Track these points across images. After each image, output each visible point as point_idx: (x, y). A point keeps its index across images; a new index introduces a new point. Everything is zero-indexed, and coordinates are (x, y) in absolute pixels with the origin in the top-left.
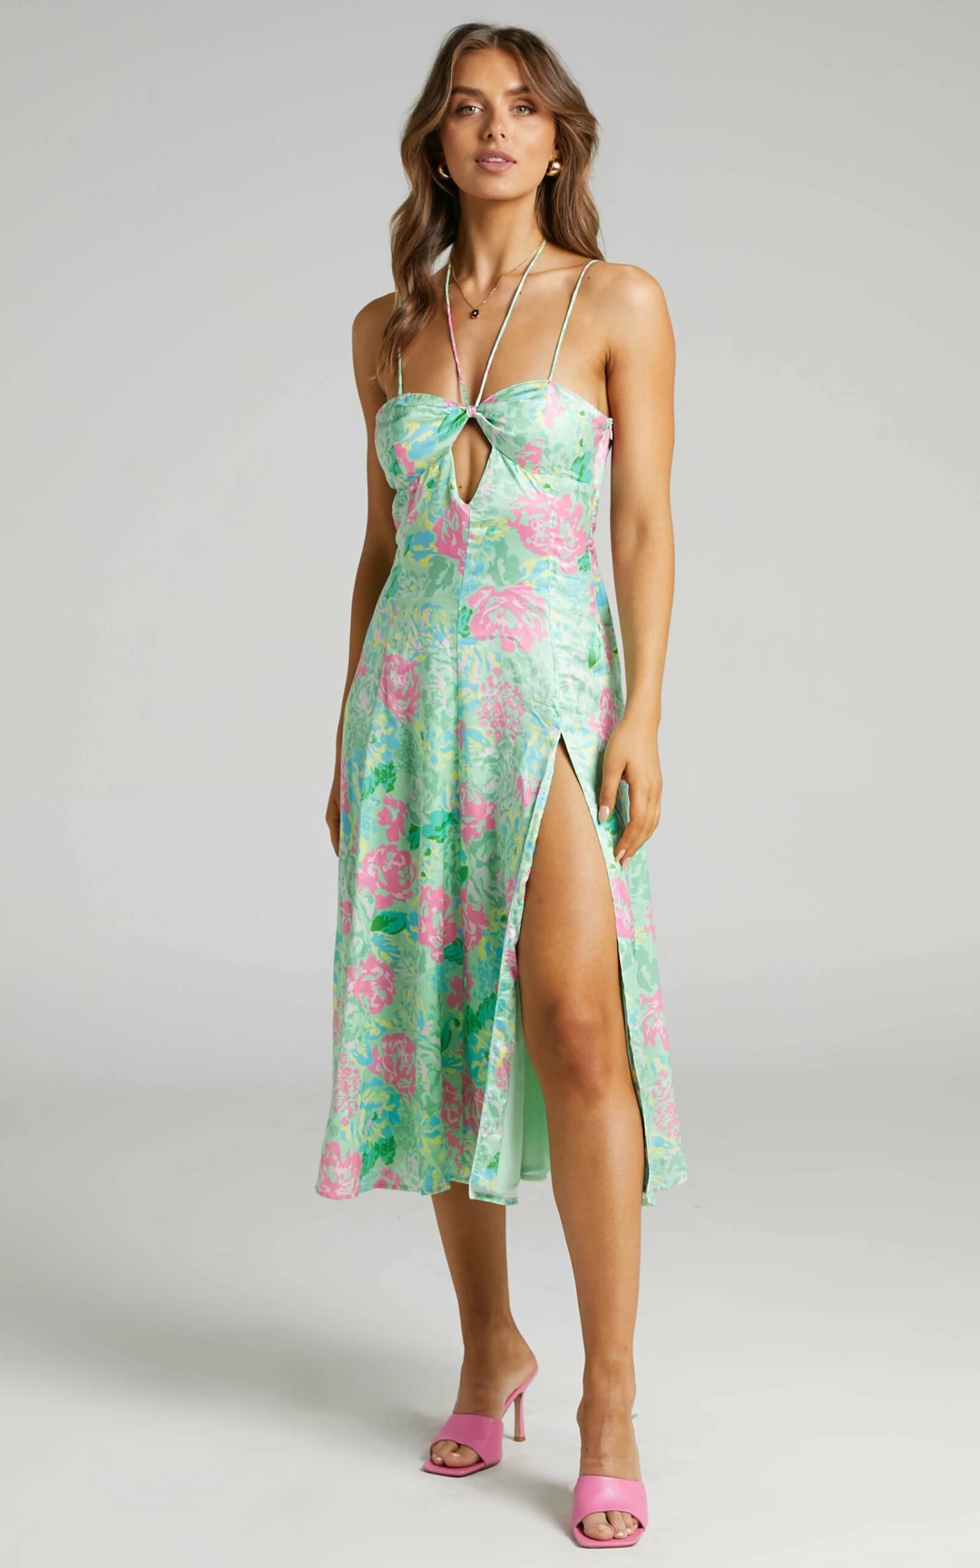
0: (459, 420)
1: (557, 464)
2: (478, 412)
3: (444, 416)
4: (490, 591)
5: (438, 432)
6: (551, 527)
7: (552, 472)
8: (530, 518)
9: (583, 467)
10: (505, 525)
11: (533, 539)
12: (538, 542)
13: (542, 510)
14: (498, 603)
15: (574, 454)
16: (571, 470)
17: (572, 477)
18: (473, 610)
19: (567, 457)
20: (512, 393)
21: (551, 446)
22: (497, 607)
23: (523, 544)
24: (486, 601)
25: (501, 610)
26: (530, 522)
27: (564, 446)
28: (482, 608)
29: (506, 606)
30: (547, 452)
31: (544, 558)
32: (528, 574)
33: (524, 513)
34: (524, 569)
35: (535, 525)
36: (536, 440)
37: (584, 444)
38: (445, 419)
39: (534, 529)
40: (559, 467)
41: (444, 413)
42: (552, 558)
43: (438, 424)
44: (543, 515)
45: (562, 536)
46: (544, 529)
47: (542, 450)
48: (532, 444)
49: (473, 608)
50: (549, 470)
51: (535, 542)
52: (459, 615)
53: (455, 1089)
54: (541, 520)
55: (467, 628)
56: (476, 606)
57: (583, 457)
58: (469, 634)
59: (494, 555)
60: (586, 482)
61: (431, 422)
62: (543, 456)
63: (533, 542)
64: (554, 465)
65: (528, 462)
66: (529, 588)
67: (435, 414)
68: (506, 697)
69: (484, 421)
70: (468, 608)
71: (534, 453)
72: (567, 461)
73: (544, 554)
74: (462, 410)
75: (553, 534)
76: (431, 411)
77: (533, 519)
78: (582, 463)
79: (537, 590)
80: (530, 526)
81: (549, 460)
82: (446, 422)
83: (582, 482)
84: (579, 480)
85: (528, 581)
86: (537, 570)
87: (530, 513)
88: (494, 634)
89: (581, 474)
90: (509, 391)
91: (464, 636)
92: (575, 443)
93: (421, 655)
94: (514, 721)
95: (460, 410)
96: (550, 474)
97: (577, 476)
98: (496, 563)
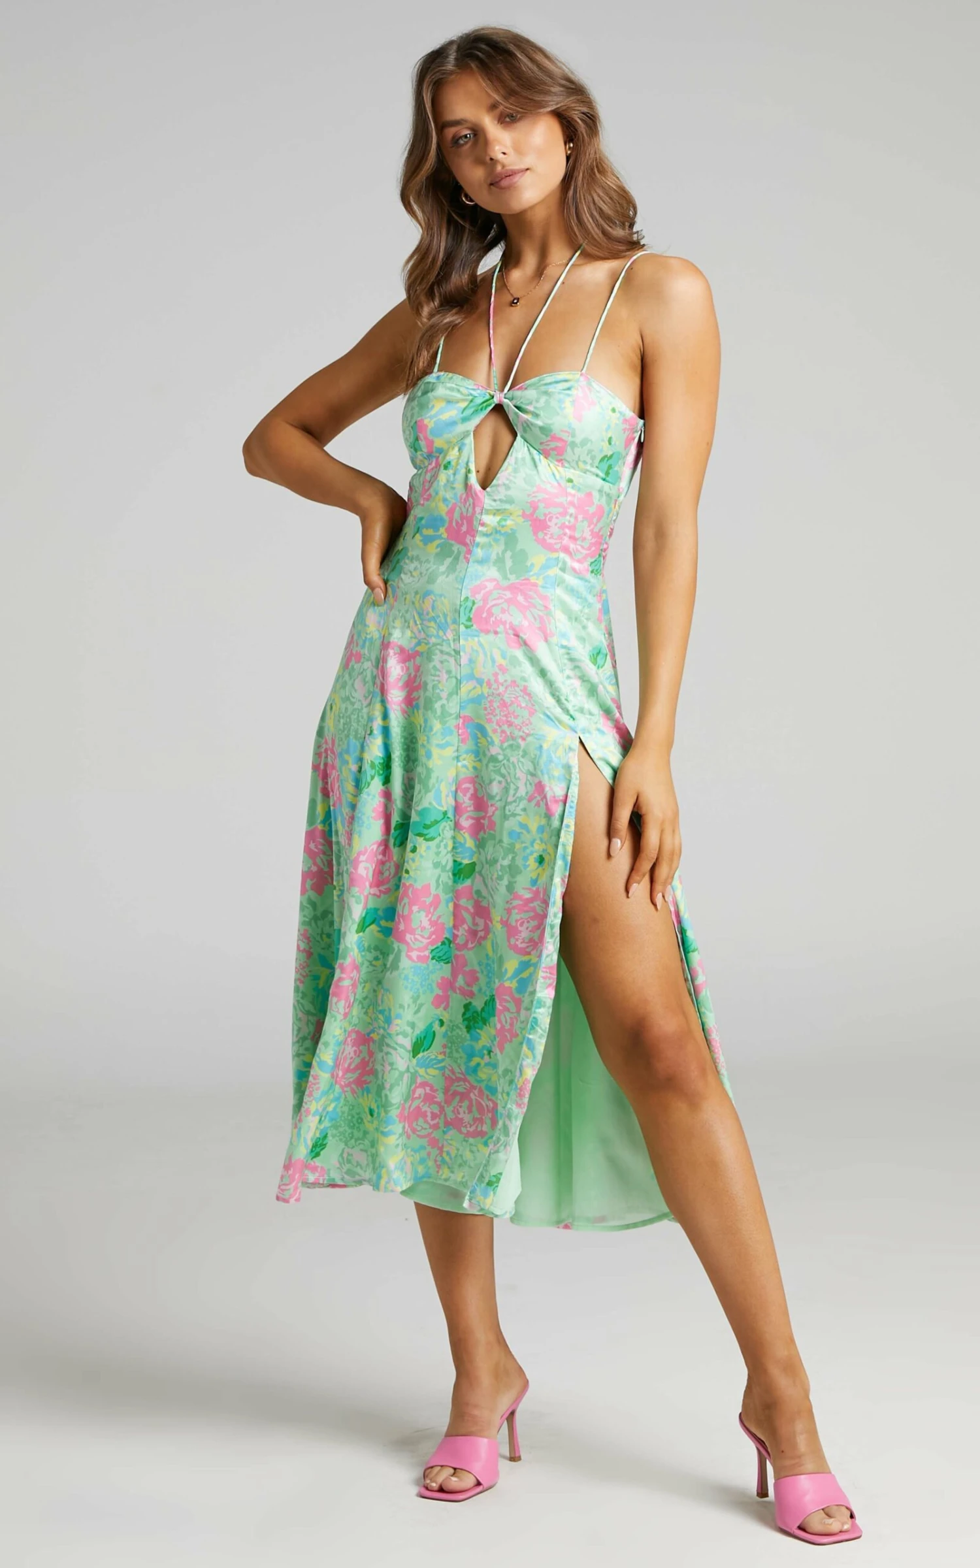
0: (485, 404)
1: (582, 459)
2: (505, 398)
3: (471, 398)
4: (494, 583)
5: (462, 413)
6: (567, 523)
7: (576, 467)
8: (547, 511)
9: (610, 467)
10: (518, 516)
11: (546, 534)
12: (550, 538)
13: (561, 505)
14: (502, 598)
15: (601, 451)
16: (597, 467)
17: (597, 475)
18: (476, 601)
19: (593, 453)
20: (542, 382)
21: (578, 440)
22: (500, 601)
23: (534, 538)
24: (490, 593)
25: (505, 606)
26: (545, 515)
27: (592, 442)
28: (485, 600)
29: (510, 601)
30: (573, 444)
31: (555, 555)
32: (536, 570)
33: (541, 505)
34: (532, 565)
35: (550, 520)
36: (562, 431)
37: (613, 443)
38: (471, 401)
39: (549, 523)
40: (585, 462)
41: (471, 395)
42: (562, 555)
43: (463, 405)
44: (560, 510)
45: (577, 535)
46: (559, 525)
47: (568, 442)
48: (558, 436)
49: (476, 599)
50: (574, 464)
51: (547, 538)
52: (461, 606)
53: (437, 1090)
54: (558, 515)
55: (469, 619)
56: (479, 597)
57: (611, 456)
58: (472, 626)
59: (503, 547)
60: (612, 483)
61: (457, 402)
62: (569, 449)
63: (546, 537)
64: (579, 459)
65: (553, 453)
66: (535, 585)
67: (462, 394)
68: (514, 696)
69: (511, 407)
70: (471, 599)
71: (559, 444)
72: (593, 458)
73: (555, 550)
74: (490, 394)
75: (567, 531)
76: (459, 391)
77: (550, 513)
78: (610, 462)
79: (543, 587)
80: (545, 519)
81: (574, 454)
82: (472, 404)
83: (607, 481)
84: (604, 480)
85: (535, 577)
86: (545, 567)
87: (547, 507)
88: (498, 630)
89: (607, 474)
90: (540, 381)
91: (467, 627)
92: (603, 440)
93: (423, 644)
94: (523, 723)
95: (488, 394)
96: (574, 469)
97: (602, 475)
98: (504, 556)
